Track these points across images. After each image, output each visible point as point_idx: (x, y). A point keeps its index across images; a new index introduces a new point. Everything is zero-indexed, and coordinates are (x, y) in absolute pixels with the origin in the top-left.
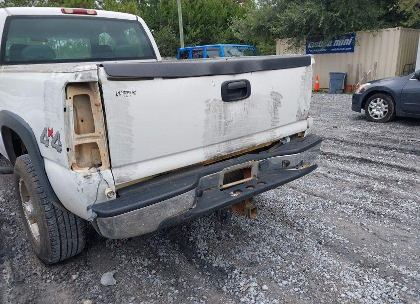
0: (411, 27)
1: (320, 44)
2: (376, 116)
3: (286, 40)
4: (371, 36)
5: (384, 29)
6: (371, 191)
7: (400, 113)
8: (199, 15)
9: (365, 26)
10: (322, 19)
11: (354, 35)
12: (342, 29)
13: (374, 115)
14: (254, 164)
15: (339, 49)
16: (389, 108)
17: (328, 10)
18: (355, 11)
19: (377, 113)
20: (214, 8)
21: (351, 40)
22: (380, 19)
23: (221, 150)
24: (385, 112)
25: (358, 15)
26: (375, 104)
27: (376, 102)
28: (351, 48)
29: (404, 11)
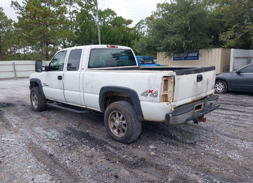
0: (227, 48)
1: (182, 55)
2: (219, 91)
3: (164, 53)
4: (207, 52)
5: (213, 49)
6: (232, 119)
7: (230, 89)
8: (109, 38)
9: (204, 47)
10: (184, 43)
11: (198, 51)
12: (193, 48)
13: (217, 90)
14: (203, 104)
15: (191, 58)
16: (225, 87)
17: (186, 39)
18: (199, 40)
19: (219, 89)
20: (116, 34)
21: (197, 54)
22: (211, 43)
23: (194, 98)
24: (223, 89)
25: (201, 42)
26: (218, 85)
27: (218, 84)
28: (197, 58)
29: (222, 41)
